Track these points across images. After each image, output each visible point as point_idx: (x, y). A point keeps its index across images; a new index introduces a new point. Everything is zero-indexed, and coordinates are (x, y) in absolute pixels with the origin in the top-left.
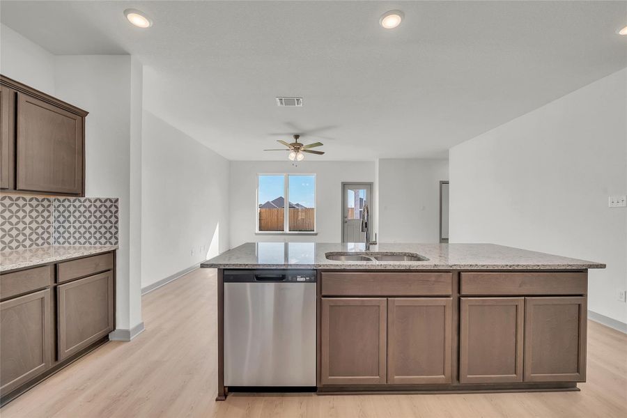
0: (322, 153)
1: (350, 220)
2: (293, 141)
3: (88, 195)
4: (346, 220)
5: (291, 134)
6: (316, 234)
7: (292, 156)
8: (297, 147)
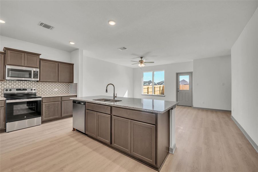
0: (153, 62)
1: (181, 90)
2: (140, 59)
3: (74, 83)
4: (178, 90)
5: (139, 57)
6: (165, 96)
7: (140, 65)
8: (141, 62)
